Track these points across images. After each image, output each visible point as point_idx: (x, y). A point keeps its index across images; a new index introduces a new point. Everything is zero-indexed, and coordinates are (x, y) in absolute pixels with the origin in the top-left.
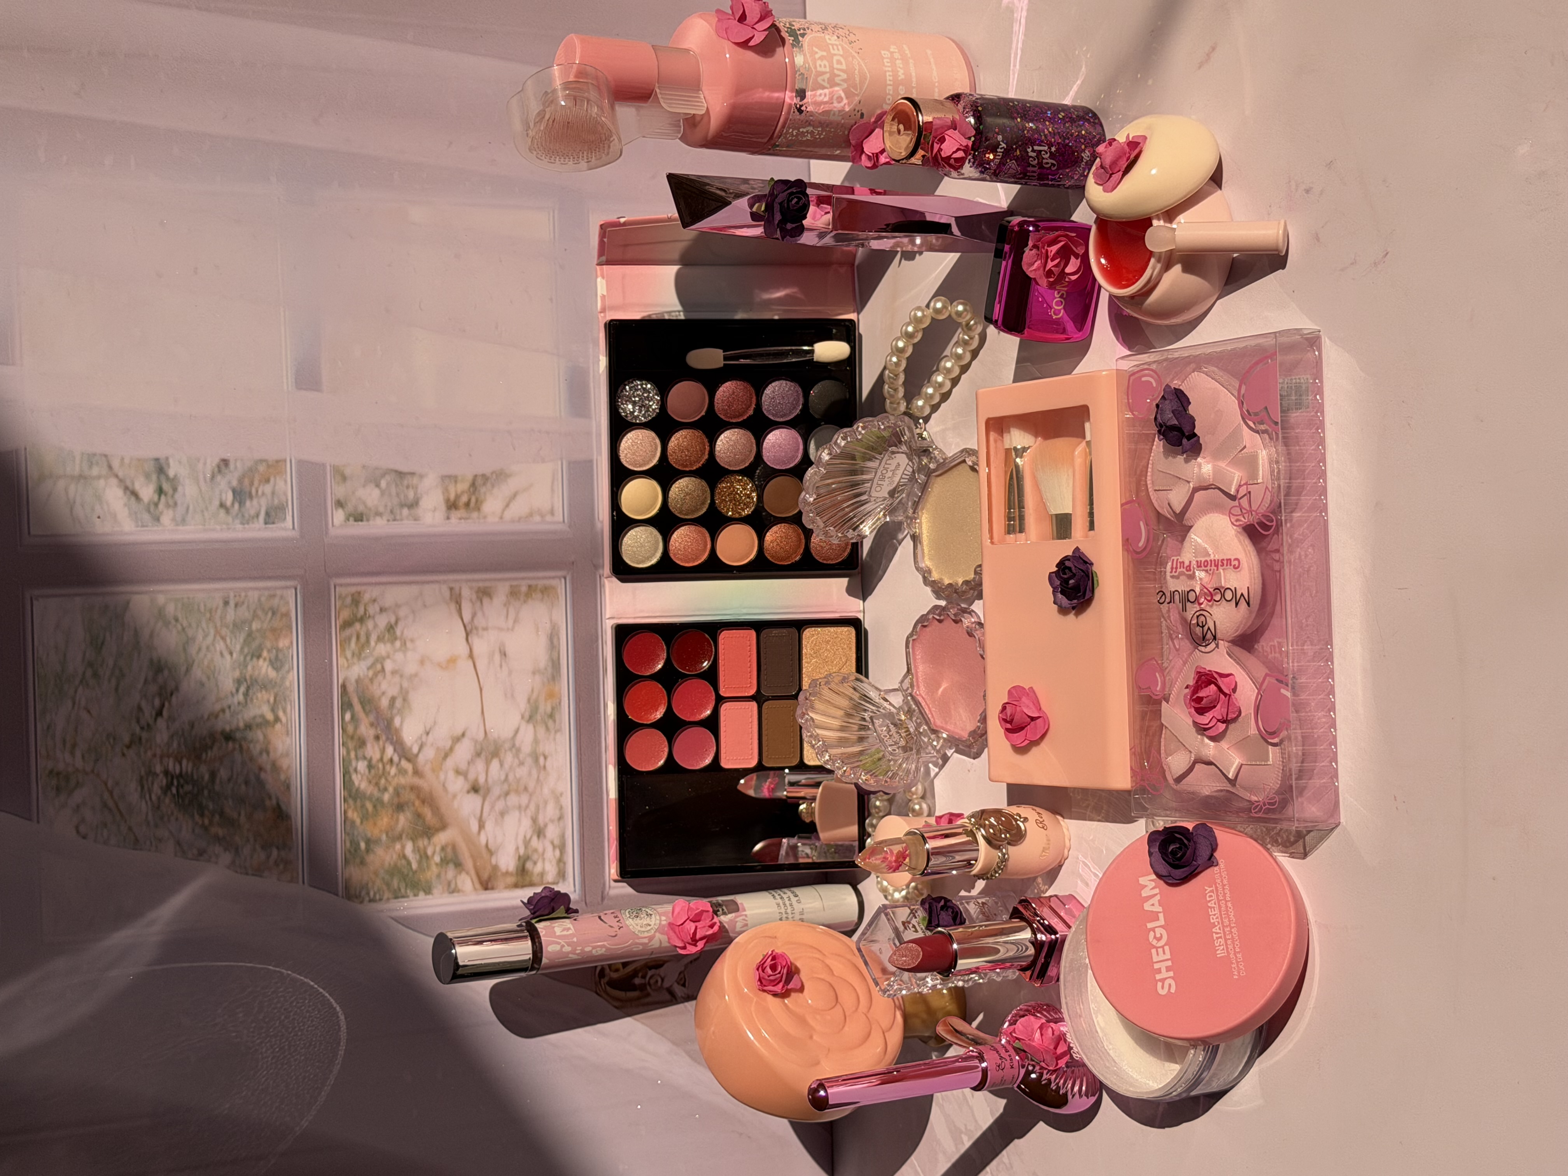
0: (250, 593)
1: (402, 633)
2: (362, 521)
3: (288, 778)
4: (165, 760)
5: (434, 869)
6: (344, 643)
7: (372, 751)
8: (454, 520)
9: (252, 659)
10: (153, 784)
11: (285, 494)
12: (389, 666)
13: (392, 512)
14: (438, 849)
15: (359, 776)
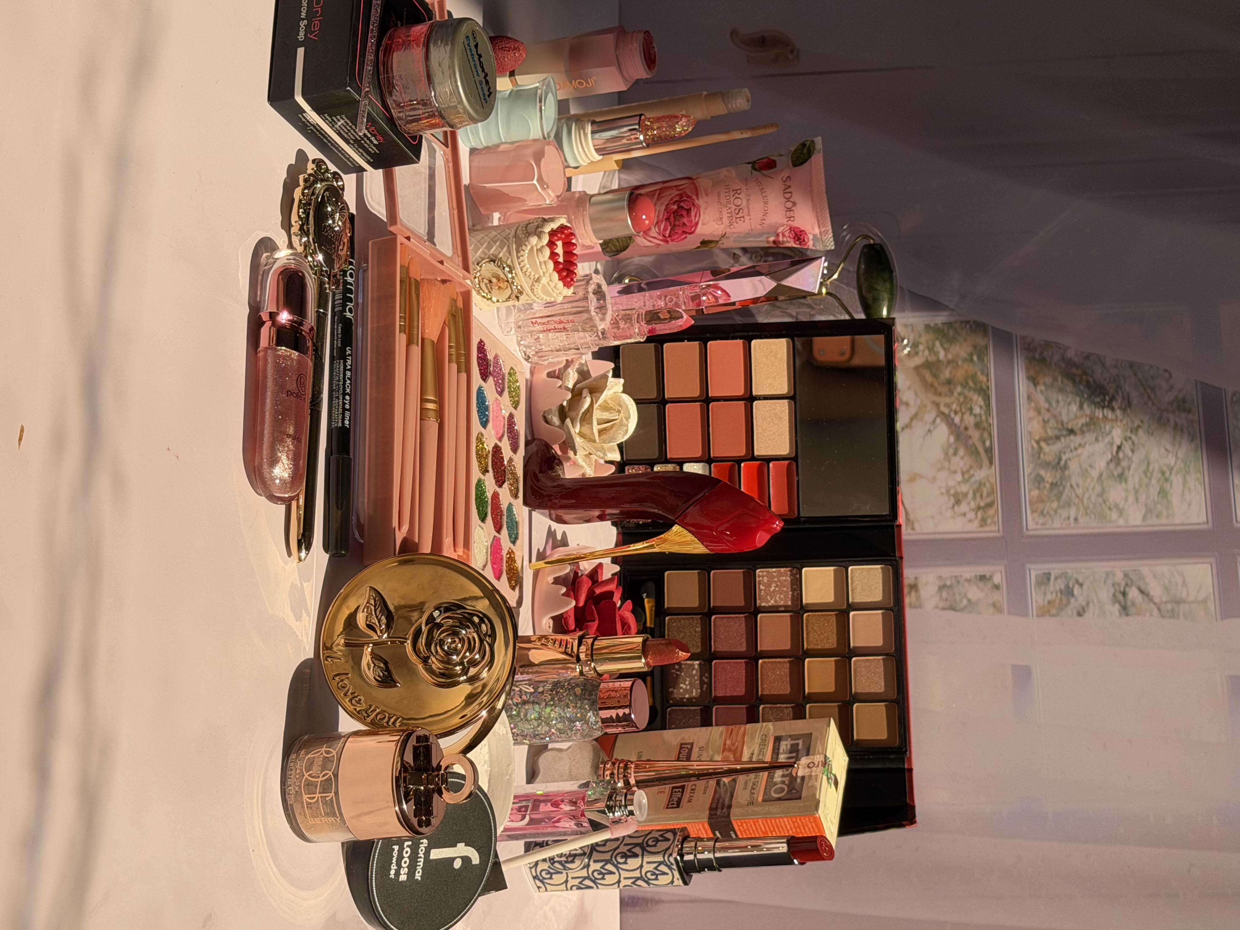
0: (1059, 526)
1: (949, 499)
2: (980, 576)
3: (1029, 404)
4: (1114, 417)
5: (923, 340)
6: (992, 492)
7: (970, 420)
8: (912, 577)
9: (1057, 482)
10: (1121, 402)
11: (1036, 593)
12: (959, 477)
13: (958, 582)
14: (921, 354)
15: (978, 403)
